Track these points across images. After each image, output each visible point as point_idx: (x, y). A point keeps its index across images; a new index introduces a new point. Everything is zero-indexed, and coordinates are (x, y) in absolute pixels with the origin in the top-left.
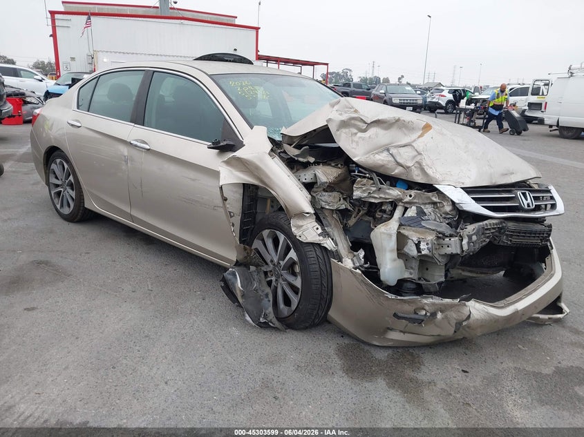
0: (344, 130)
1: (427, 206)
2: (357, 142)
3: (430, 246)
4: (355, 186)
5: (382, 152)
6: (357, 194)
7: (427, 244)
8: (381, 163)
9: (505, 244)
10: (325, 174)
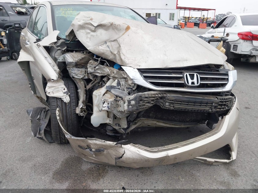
0: (82, 31)
1: (122, 80)
2: (90, 38)
3: (109, 105)
4: (88, 65)
5: (103, 45)
6: (90, 70)
7: (108, 104)
8: (102, 51)
9: (168, 109)
10: (73, 57)
